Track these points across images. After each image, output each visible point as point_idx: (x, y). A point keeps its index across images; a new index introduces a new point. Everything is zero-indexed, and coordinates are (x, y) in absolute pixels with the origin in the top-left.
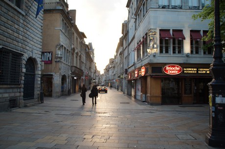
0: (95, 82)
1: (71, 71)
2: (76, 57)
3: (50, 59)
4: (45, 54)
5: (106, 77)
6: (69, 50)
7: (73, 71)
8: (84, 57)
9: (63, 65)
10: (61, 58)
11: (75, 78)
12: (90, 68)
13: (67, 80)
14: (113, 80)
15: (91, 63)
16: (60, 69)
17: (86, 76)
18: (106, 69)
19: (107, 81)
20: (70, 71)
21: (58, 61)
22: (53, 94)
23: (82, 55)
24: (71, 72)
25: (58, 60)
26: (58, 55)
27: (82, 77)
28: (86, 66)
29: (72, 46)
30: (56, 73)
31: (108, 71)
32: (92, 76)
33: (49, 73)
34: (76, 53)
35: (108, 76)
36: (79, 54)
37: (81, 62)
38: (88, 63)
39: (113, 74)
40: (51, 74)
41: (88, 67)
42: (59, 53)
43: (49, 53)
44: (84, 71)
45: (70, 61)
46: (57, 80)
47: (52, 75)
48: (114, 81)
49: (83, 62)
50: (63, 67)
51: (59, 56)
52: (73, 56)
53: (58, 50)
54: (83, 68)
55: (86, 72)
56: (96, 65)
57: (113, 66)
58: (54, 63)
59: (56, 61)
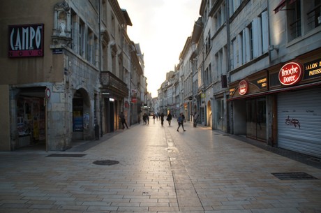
0: (146, 109)
1: (102, 83)
2: (113, 57)
3: (38, 45)
4: (25, 31)
5: (162, 102)
6: (96, 32)
7: (105, 83)
8: (129, 62)
9: (76, 62)
10: (68, 41)
11: (112, 100)
12: (139, 84)
13: (92, 102)
14: (175, 104)
15: (139, 76)
16: (66, 72)
17: (132, 98)
18: (162, 89)
19: (164, 108)
20: (98, 81)
21: (61, 50)
22: (48, 142)
23: (124, 56)
24: (100, 86)
25: (59, 46)
26: (59, 31)
27: (125, 100)
28: (131, 78)
29: (102, 28)
30: (54, 83)
31: (165, 91)
32: (142, 99)
33: (38, 84)
34: (112, 46)
35: (165, 99)
36: (119, 52)
37: (123, 70)
38: (135, 75)
39: (174, 96)
40: (43, 84)
41: (135, 81)
42: (63, 27)
43: (35, 27)
44: (129, 87)
45: (97, 60)
46: (59, 102)
47: (45, 88)
48: (178, 106)
49: (127, 71)
50: (75, 68)
51: (63, 34)
52: (106, 52)
53: (59, 18)
54: (127, 82)
55: (132, 89)
56: (147, 81)
57: (174, 82)
58: (48, 54)
59: (54, 50)
